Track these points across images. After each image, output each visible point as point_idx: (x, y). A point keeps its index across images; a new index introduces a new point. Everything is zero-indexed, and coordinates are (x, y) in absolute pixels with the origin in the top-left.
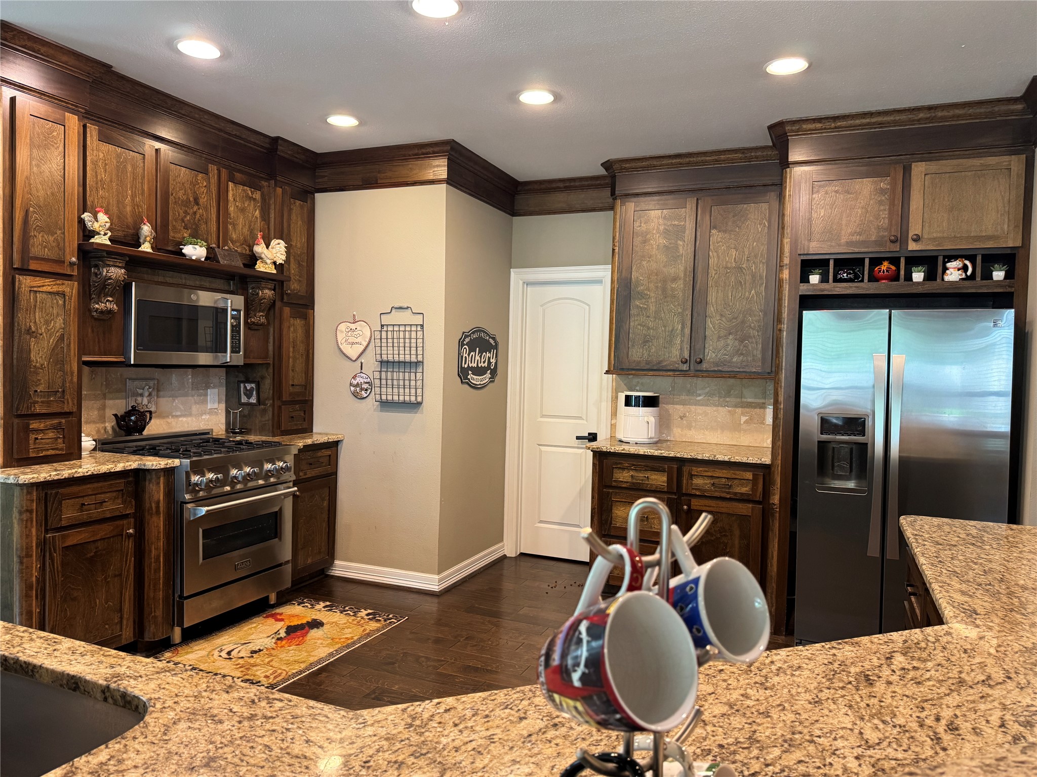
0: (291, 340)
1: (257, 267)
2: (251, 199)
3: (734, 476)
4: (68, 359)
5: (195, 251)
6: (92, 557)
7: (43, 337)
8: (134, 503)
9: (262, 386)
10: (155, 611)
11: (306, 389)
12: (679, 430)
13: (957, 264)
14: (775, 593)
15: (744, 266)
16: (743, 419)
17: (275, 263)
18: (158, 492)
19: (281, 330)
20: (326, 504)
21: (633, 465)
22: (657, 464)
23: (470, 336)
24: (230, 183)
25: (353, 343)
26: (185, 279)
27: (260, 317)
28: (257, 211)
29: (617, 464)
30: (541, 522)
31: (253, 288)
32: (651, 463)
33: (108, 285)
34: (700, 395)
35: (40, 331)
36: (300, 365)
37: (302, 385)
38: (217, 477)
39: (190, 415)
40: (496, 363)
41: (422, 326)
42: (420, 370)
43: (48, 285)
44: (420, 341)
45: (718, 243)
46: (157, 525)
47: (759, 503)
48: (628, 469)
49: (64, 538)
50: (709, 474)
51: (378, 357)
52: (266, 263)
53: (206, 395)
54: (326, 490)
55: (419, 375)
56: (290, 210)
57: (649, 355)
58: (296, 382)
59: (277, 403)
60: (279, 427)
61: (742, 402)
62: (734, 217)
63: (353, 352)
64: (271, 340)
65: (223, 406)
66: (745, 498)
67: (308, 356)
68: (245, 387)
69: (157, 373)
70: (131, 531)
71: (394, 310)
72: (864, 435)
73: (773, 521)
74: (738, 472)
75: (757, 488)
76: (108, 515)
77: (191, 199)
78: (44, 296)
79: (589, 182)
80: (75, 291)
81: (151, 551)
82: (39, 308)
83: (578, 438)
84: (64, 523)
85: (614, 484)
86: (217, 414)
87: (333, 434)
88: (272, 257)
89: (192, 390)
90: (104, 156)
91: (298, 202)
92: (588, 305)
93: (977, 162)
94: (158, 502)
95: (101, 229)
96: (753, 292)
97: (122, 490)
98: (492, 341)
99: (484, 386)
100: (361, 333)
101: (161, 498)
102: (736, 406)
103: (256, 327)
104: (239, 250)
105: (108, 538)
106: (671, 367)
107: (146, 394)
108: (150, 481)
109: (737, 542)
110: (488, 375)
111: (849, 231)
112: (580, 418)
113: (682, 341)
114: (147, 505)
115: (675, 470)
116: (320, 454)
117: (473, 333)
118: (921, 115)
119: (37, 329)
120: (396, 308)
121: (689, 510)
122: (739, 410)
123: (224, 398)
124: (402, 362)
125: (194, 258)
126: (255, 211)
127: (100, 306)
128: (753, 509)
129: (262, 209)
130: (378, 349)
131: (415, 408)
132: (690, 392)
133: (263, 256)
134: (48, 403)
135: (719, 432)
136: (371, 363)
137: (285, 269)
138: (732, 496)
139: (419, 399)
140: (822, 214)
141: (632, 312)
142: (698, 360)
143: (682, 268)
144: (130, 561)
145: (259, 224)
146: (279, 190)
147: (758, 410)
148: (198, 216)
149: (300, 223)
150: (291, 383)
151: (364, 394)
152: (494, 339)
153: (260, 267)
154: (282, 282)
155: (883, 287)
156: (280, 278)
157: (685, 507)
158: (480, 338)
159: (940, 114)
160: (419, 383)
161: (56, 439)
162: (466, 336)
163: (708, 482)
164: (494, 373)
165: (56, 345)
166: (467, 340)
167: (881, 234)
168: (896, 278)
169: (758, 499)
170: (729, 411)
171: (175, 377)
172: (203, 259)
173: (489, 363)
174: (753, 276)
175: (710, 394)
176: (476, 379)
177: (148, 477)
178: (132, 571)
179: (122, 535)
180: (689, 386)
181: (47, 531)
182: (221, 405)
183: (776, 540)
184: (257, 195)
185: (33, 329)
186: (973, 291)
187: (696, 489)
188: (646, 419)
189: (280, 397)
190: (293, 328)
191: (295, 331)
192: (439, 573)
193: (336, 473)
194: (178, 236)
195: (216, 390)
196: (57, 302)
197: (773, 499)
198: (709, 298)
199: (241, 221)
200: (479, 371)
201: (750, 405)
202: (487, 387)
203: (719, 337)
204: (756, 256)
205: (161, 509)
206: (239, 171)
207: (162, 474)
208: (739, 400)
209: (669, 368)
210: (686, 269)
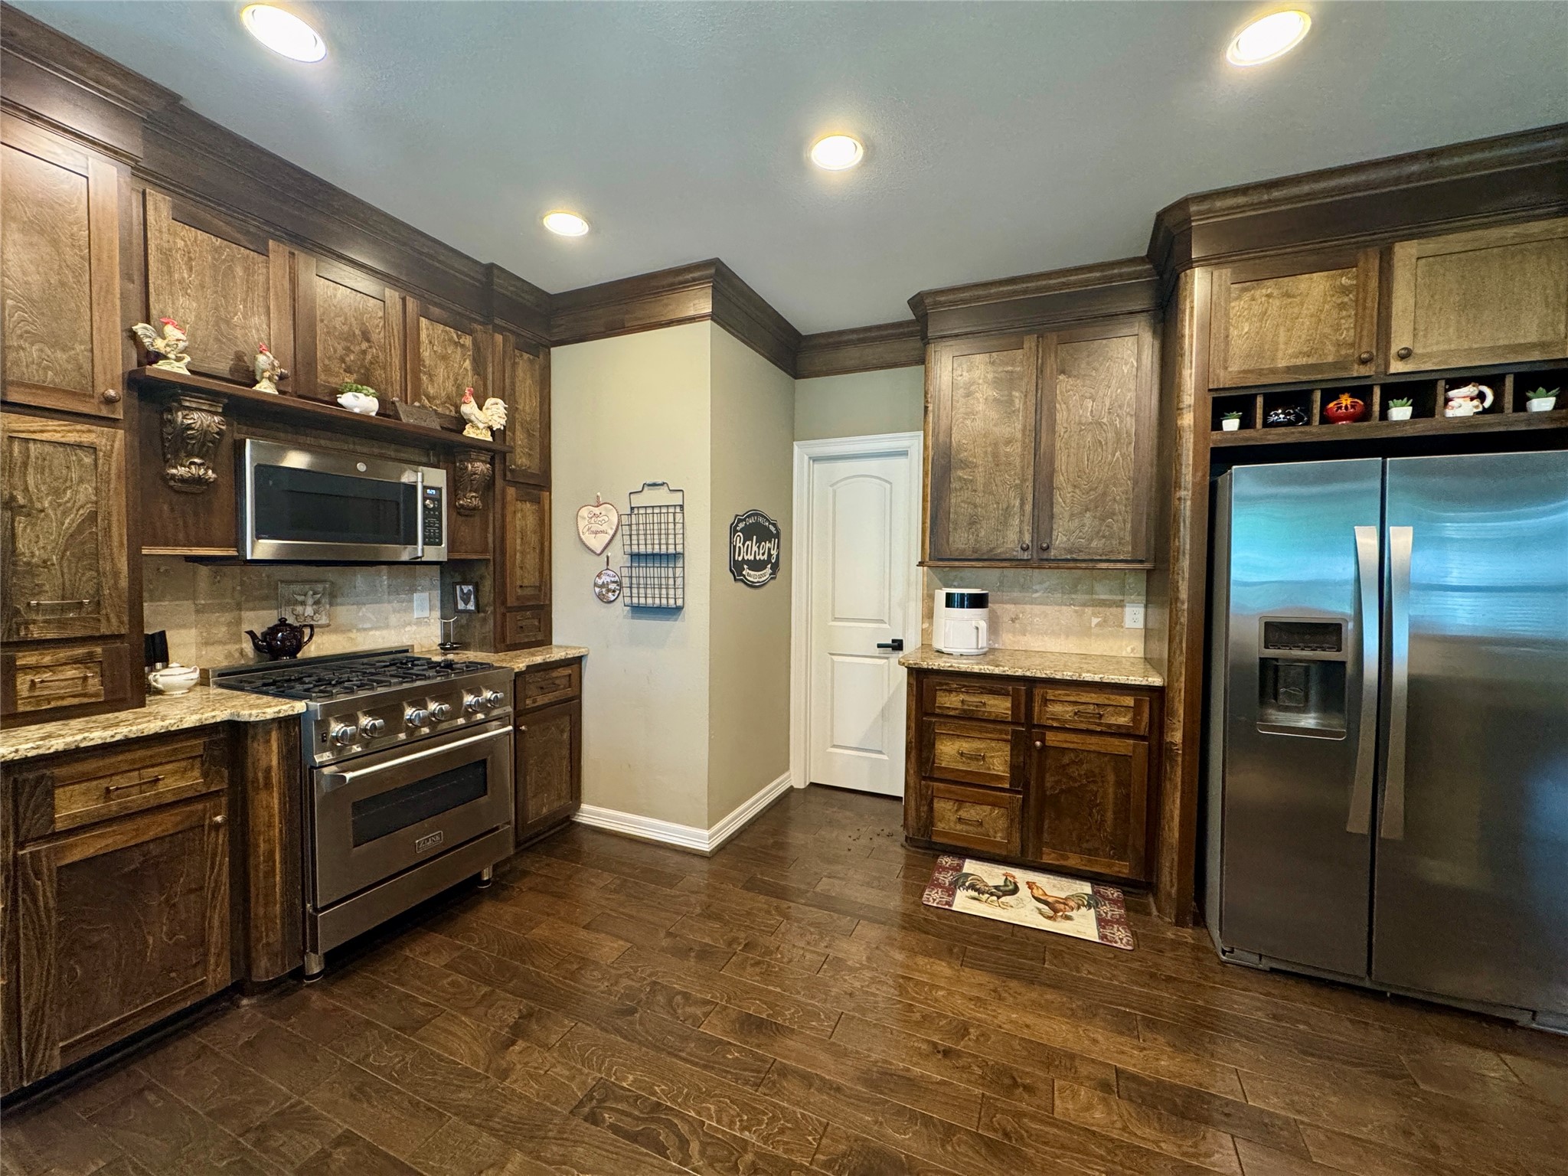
0: (518, 528)
1: (465, 433)
2: (457, 344)
3: (1107, 702)
4: (106, 551)
5: (361, 402)
6: (136, 870)
7: (47, 515)
8: (226, 773)
9: (481, 587)
10: (267, 936)
11: (540, 591)
12: (1010, 636)
13: (1470, 390)
14: (1176, 868)
15: (1105, 420)
16: (1095, 621)
17: (490, 428)
18: (268, 753)
19: (503, 516)
20: (566, 736)
21: (964, 686)
22: (998, 686)
23: (744, 520)
24: (422, 319)
25: (596, 533)
26: (354, 444)
27: (471, 499)
28: (468, 362)
29: (941, 684)
30: (834, 746)
31: (461, 461)
32: (988, 684)
33: (192, 439)
34: (1037, 591)
35: (38, 506)
36: (532, 560)
37: (535, 587)
38: (374, 725)
39: (387, 627)
40: (778, 556)
41: (682, 507)
42: (680, 564)
43: (55, 431)
44: (679, 526)
45: (1067, 391)
46: (270, 806)
47: (1143, 738)
48: (957, 691)
49: (59, 852)
50: (1072, 699)
51: (627, 549)
52: (478, 428)
53: (411, 601)
54: (565, 722)
55: (679, 571)
56: (514, 365)
57: (976, 540)
58: (526, 583)
59: (503, 610)
60: (504, 639)
61: (1093, 600)
62: (1088, 356)
63: (597, 543)
64: (491, 529)
65: (437, 614)
66: (1124, 731)
67: (542, 550)
68: (462, 590)
69: (330, 573)
70: (219, 819)
71: (646, 488)
72: (1339, 650)
73: (1172, 767)
74: (1112, 697)
75: (1141, 719)
76: (170, 799)
77: (357, 332)
78: (48, 449)
79: (890, 331)
80: (118, 444)
81: (257, 846)
82: (36, 469)
83: (880, 646)
84: (59, 826)
85: (938, 711)
86: (428, 624)
87: (575, 648)
88: (485, 420)
89: (389, 594)
90: (186, 245)
91: (526, 356)
92: (890, 483)
93: (1510, 231)
94: (268, 770)
95: (168, 349)
96: (1118, 454)
97: (201, 756)
98: (772, 528)
99: (764, 584)
100: (606, 519)
101: (275, 762)
102: (1084, 605)
103: (467, 512)
104: (440, 410)
105: (171, 835)
106: (1008, 556)
107: (310, 601)
108: (254, 738)
109: (1111, 790)
110: (768, 570)
111: (1290, 351)
112: (882, 621)
113: (1021, 522)
114: (250, 775)
115: (1023, 693)
116: (555, 674)
117: (748, 517)
118: (1415, 168)
119: (31, 500)
120: (649, 485)
121: (1044, 746)
122: (1089, 610)
123: (438, 604)
124: (656, 554)
125: (357, 410)
126: (465, 361)
127: (181, 471)
128: (1135, 746)
129: (474, 359)
130: (627, 538)
131: (674, 614)
132: (1024, 588)
133: (473, 418)
134: (62, 624)
135: (1063, 637)
136: (618, 556)
137: (508, 438)
138: (1104, 729)
139: (680, 602)
140: (1246, 330)
141: (953, 486)
142: (1045, 545)
143: (1019, 426)
144: (221, 864)
145: (470, 378)
146: (499, 338)
147: (1114, 610)
148: (369, 357)
149: (529, 382)
150: (519, 583)
151: (611, 596)
152: (774, 525)
153: (469, 432)
154: (504, 455)
155: (1344, 430)
156: (498, 447)
157: (1038, 743)
158: (757, 523)
159: (1445, 163)
160: (679, 581)
161: (85, 678)
162: (740, 521)
163: (1070, 708)
164: (775, 567)
165: (80, 529)
166: (741, 525)
167: (1343, 352)
168: (1365, 416)
169: (1142, 733)
170: (1076, 612)
171: (360, 579)
172: (373, 414)
173: (770, 555)
174: (1118, 433)
175: (1051, 590)
176: (753, 576)
177: (251, 732)
178: (225, 878)
179: (203, 826)
180: (1022, 580)
181: (20, 845)
182: (433, 613)
183: (1178, 794)
184: (467, 341)
185: (21, 500)
186: (1502, 429)
187: (1052, 719)
188: (974, 624)
189: (504, 602)
190: (522, 517)
191: (524, 517)
192: (709, 828)
193: (579, 697)
194: (334, 381)
195: (426, 595)
196: (80, 460)
197: (1172, 736)
198: (1057, 464)
199: (441, 372)
200: (757, 565)
201: (1103, 603)
202: (767, 586)
203: (1072, 515)
204: (1120, 407)
205: (275, 780)
206: (436, 305)
207: (275, 725)
208: (1087, 597)
209: (1004, 556)
210: (1025, 427)
